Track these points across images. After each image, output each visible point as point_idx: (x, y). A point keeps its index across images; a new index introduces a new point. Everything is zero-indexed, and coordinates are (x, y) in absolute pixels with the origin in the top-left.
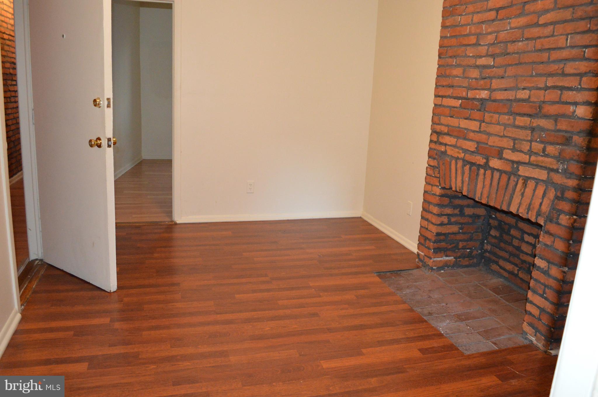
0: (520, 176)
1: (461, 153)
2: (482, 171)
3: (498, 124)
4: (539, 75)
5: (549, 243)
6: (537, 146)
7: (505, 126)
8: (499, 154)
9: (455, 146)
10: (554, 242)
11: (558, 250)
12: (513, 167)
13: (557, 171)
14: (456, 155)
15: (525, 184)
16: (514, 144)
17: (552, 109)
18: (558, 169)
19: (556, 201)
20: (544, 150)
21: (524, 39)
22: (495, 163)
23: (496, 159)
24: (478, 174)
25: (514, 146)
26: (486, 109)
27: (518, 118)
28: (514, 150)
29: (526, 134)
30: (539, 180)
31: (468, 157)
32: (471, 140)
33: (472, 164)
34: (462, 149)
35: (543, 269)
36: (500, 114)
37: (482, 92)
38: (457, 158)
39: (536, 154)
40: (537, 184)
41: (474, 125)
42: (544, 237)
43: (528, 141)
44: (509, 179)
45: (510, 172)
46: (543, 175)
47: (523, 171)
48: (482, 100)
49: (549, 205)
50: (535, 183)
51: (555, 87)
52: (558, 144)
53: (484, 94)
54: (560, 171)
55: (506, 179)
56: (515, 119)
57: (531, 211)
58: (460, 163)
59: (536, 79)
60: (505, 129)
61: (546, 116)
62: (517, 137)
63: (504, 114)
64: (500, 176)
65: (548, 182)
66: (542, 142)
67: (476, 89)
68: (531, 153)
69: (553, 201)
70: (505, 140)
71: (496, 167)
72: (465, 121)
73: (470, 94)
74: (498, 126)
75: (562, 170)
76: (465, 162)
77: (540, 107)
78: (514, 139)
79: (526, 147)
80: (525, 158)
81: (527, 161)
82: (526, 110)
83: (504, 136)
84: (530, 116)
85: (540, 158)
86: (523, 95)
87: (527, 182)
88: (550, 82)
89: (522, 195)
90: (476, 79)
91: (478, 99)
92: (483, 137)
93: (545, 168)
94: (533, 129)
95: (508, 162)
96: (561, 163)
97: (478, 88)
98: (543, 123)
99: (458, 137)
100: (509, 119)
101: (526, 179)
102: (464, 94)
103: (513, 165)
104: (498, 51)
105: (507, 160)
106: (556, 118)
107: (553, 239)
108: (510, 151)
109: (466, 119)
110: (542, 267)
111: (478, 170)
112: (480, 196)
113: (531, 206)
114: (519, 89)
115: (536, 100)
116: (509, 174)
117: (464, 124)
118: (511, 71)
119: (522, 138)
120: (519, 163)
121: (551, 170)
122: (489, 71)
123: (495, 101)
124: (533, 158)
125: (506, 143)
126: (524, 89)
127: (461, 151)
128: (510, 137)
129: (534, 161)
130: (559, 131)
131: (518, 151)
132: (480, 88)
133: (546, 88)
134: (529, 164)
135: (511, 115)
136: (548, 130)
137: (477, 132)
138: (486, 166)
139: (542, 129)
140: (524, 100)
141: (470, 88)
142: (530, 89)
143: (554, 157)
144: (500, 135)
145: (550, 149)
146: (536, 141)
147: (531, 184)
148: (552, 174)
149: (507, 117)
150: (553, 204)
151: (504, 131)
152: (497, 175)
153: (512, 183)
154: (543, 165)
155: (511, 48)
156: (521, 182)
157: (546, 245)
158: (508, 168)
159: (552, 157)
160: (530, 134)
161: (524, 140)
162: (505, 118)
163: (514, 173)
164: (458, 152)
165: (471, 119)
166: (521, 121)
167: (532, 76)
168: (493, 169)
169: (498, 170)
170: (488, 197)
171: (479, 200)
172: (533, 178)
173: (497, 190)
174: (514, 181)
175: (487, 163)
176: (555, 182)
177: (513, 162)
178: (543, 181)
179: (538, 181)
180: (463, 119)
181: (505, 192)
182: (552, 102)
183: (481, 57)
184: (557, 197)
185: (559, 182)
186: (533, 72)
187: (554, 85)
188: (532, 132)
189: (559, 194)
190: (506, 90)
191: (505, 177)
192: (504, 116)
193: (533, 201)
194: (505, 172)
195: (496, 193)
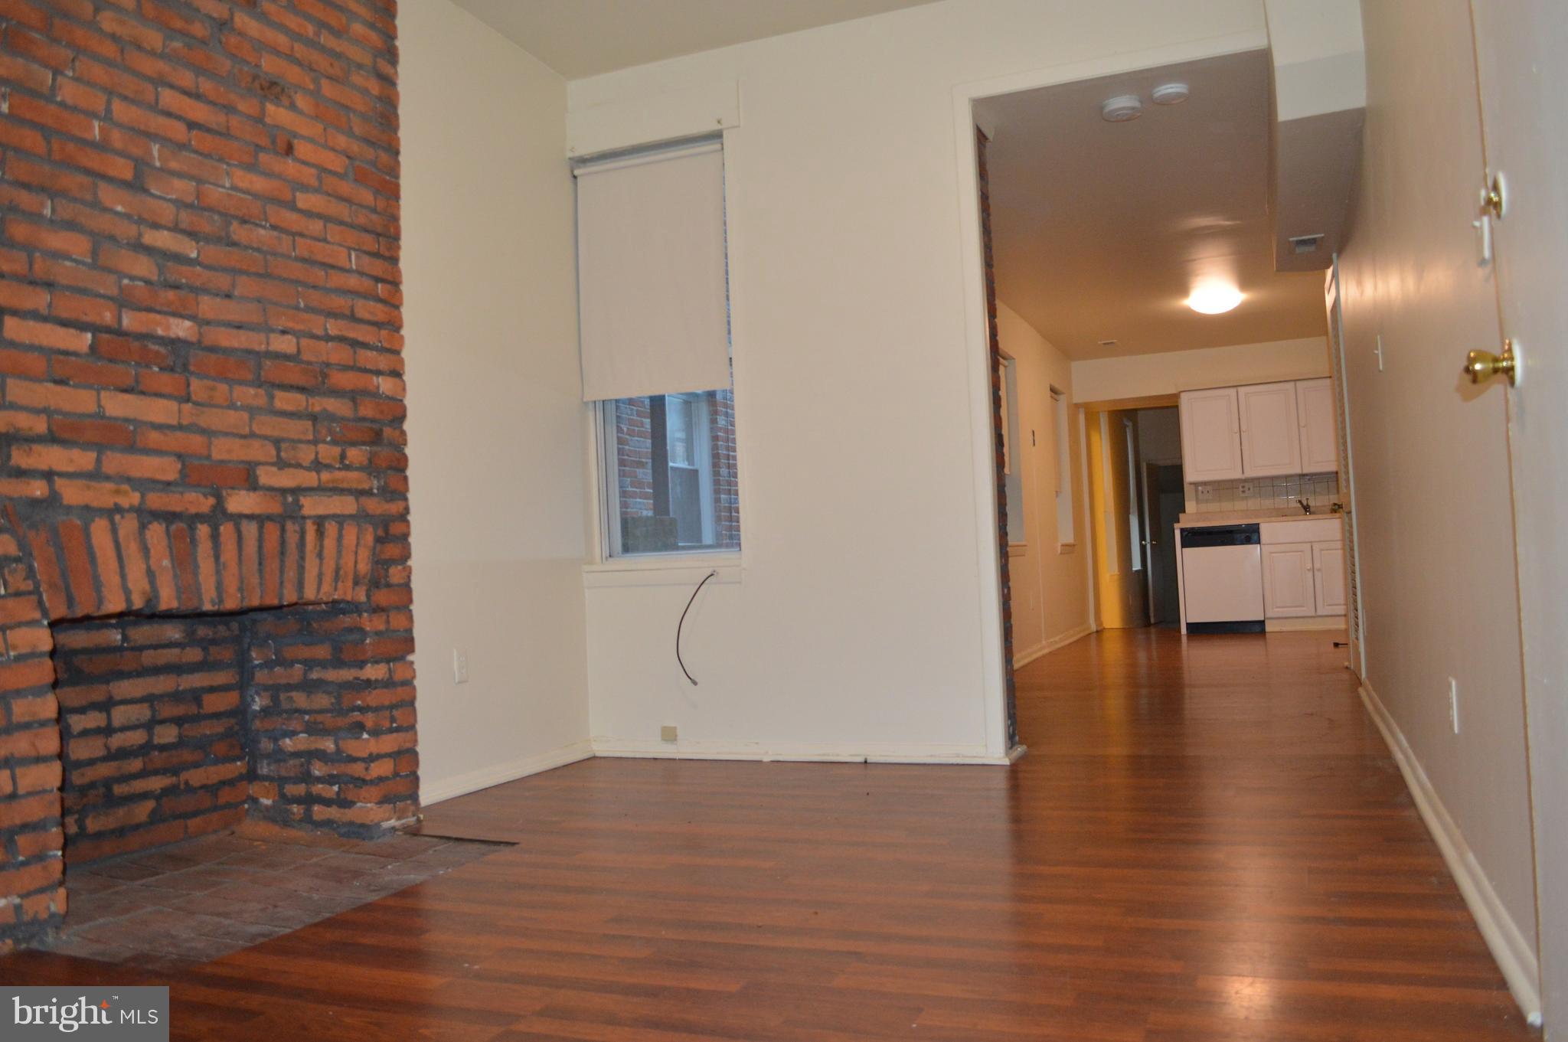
0: (304, 518)
1: (130, 490)
2: (203, 530)
3: (232, 406)
4: (309, 309)
5: (382, 627)
6: (328, 452)
7: (252, 411)
8: (249, 479)
9: (95, 475)
10: (388, 622)
11: (399, 631)
12: (284, 503)
13: (368, 493)
14: (108, 501)
15: (320, 533)
16: (279, 451)
17: (345, 380)
18: (371, 489)
19: (379, 547)
20: (343, 456)
21: (268, 225)
22: (240, 502)
23: (243, 493)
24: (194, 541)
25: (278, 455)
26: (192, 368)
27: (279, 394)
28: (281, 464)
29: (299, 429)
30: (343, 516)
31: (157, 500)
32: (158, 452)
33: (169, 517)
34: (129, 480)
35: (382, 679)
36: (231, 382)
37: (173, 321)
38: (113, 512)
39: (328, 467)
40: (341, 525)
41: (161, 411)
42: (371, 621)
43: (309, 442)
44: (283, 530)
45: (280, 516)
46: (346, 505)
47: (311, 506)
48: (173, 343)
49: (369, 558)
50: (337, 526)
51: (341, 339)
52: (364, 443)
53: (181, 328)
54: (375, 491)
55: (278, 533)
56: (272, 397)
57: (343, 582)
58: (128, 525)
59: (306, 316)
60: (251, 418)
61: (336, 393)
62: (284, 435)
63: (242, 382)
64: (261, 529)
65: (361, 517)
66: (335, 442)
67: (149, 310)
68: (318, 466)
69: (374, 548)
70: (256, 443)
71: (247, 511)
72: (126, 396)
73: (129, 321)
74: (232, 412)
75: (378, 489)
76: (146, 516)
77: (325, 376)
78: (277, 442)
79: (306, 454)
80: (310, 479)
81: (315, 484)
82: (295, 377)
83: (252, 435)
84: (302, 389)
85: (340, 474)
86: (284, 344)
87: (323, 526)
88: (333, 327)
89: (320, 555)
90: (148, 282)
91: (162, 338)
92: (196, 441)
93: (349, 491)
94: (314, 418)
95: (273, 494)
96: (374, 477)
97: (158, 308)
98: (333, 405)
99: (100, 447)
100: (256, 395)
101: (320, 521)
102: (108, 317)
103: (285, 498)
104: (207, 228)
105: (271, 489)
106: (354, 396)
107: (385, 617)
108: (274, 469)
109: (125, 391)
110: (380, 678)
111: (192, 528)
112: (214, 594)
113: (342, 572)
114: (273, 331)
115: (313, 359)
116: (281, 520)
117: (117, 405)
118: (245, 286)
119: (296, 437)
120: (296, 491)
121: (360, 493)
122: (185, 269)
123: (213, 349)
124: (325, 476)
125: (258, 451)
126: (284, 332)
127: (125, 487)
128: (265, 438)
129: (328, 482)
130: (364, 419)
131: (290, 466)
132: (165, 309)
133: (328, 338)
134: (320, 489)
135: (260, 386)
136: (343, 419)
137: (170, 427)
138: (218, 515)
139: (331, 417)
140: (287, 357)
141: (123, 302)
142: (297, 334)
143: (360, 469)
144: (243, 432)
145: (355, 454)
146: (325, 442)
147: (331, 528)
148: (363, 499)
149: (252, 391)
150: (374, 554)
151: (251, 422)
152: (250, 529)
153: (292, 538)
154: (345, 485)
155: (238, 232)
156: (310, 529)
157: (378, 633)
158: (274, 507)
159: (357, 469)
160: (311, 428)
161: (300, 441)
162: (249, 395)
163: (292, 513)
164: (118, 492)
165: (143, 393)
166: (285, 400)
167: (297, 308)
168: (238, 518)
169: (250, 517)
170: (241, 589)
171: (214, 606)
172: (334, 517)
173: (260, 564)
174: (295, 531)
175: (219, 508)
176: (370, 512)
177: (283, 491)
178: (351, 517)
179: (340, 519)
180: (113, 393)
181: (282, 561)
182: (343, 366)
183: (156, 226)
184: (379, 540)
185: (378, 512)
186: (300, 300)
187: (339, 333)
188: (314, 426)
189: (381, 533)
190: (239, 327)
191: (272, 531)
192: (244, 389)
193: (342, 562)
194: (270, 518)
195: (260, 571)
